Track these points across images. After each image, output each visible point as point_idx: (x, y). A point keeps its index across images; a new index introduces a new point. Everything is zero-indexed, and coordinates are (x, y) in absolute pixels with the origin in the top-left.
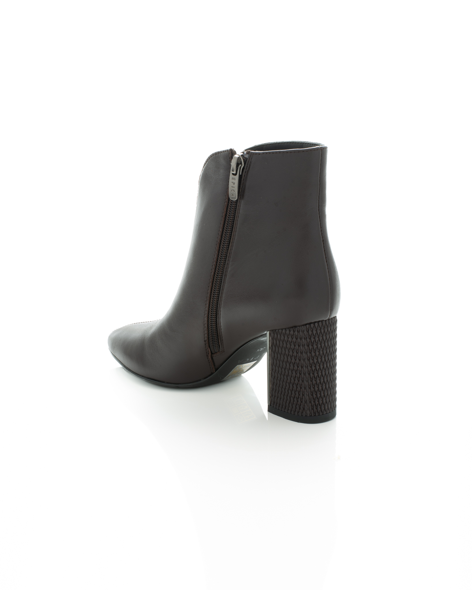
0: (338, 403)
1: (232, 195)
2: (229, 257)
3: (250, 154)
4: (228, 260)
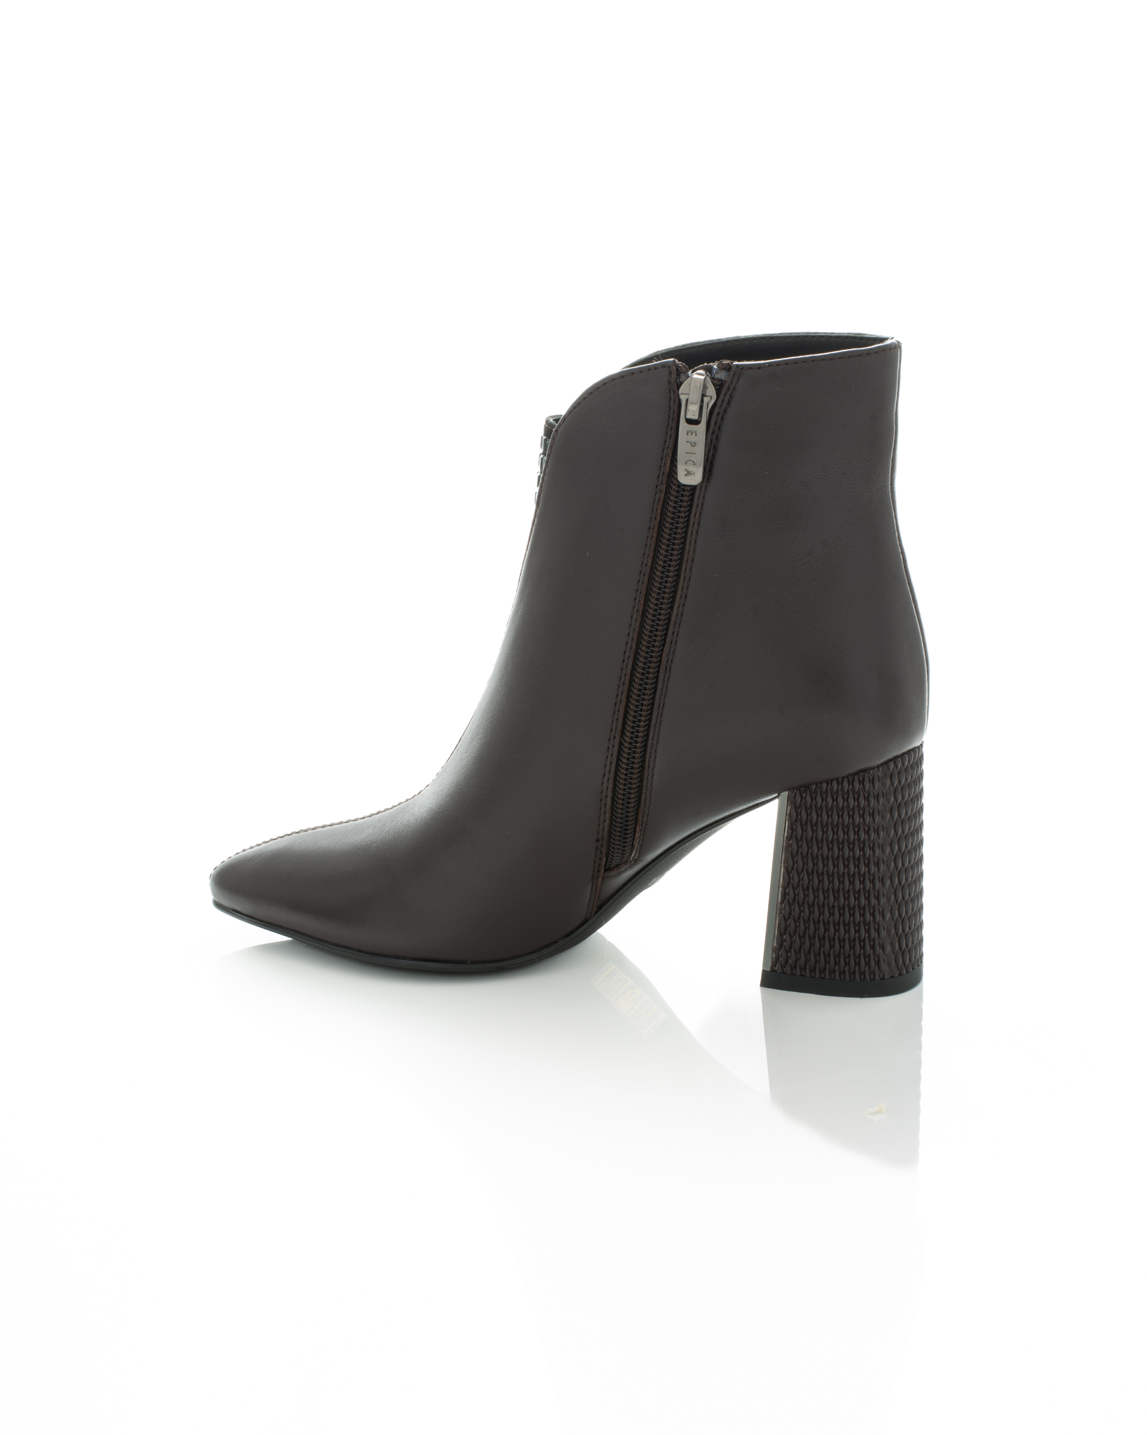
0: (927, 949)
1: (688, 473)
2: (677, 625)
3: (733, 370)
4: (673, 633)
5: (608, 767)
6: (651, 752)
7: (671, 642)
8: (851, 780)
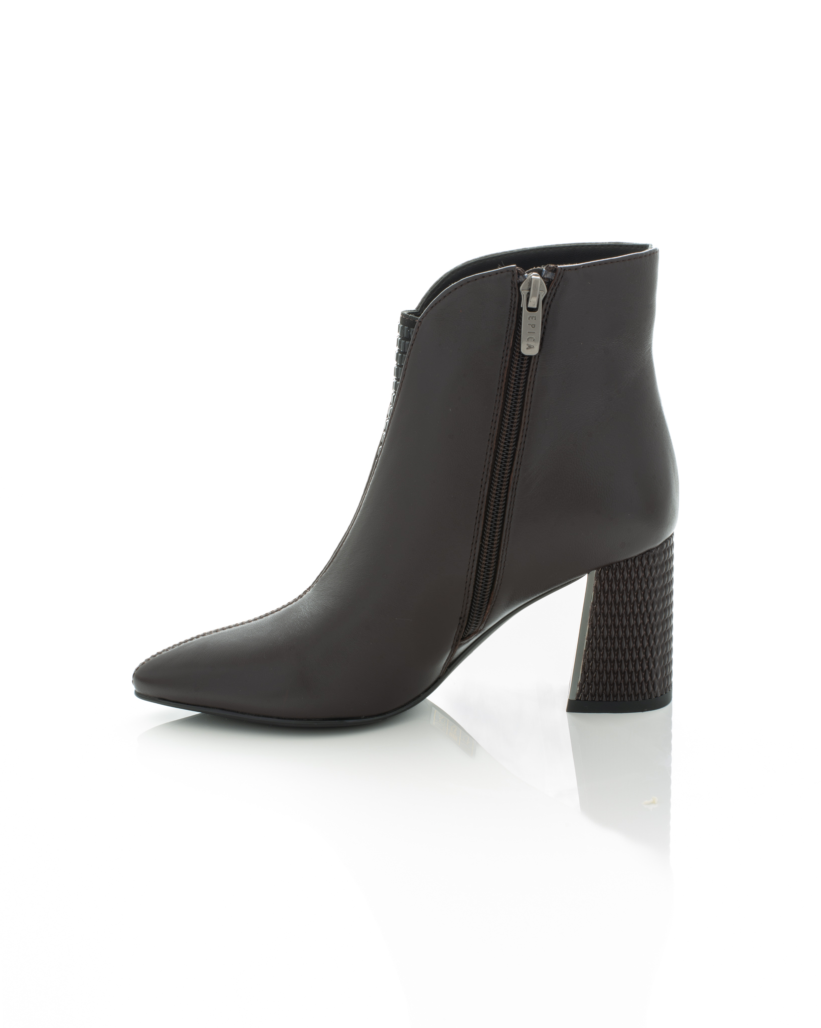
1: (530, 347)
2: (520, 457)
3: (558, 272)
4: (517, 463)
5: (471, 564)
6: (503, 550)
7: (516, 470)
8: (640, 558)
